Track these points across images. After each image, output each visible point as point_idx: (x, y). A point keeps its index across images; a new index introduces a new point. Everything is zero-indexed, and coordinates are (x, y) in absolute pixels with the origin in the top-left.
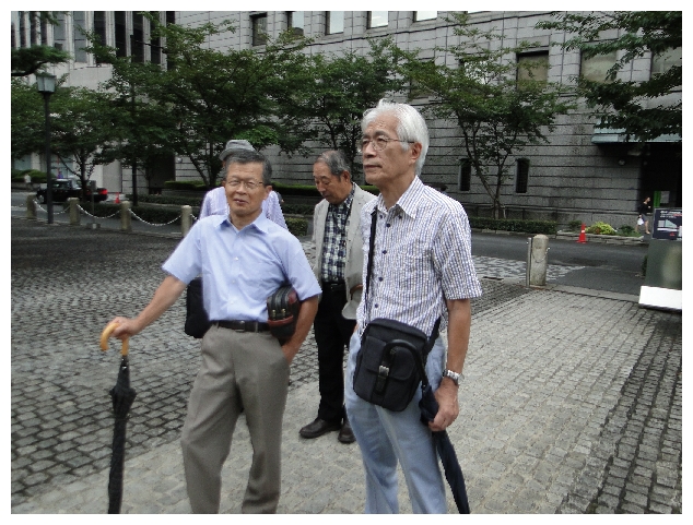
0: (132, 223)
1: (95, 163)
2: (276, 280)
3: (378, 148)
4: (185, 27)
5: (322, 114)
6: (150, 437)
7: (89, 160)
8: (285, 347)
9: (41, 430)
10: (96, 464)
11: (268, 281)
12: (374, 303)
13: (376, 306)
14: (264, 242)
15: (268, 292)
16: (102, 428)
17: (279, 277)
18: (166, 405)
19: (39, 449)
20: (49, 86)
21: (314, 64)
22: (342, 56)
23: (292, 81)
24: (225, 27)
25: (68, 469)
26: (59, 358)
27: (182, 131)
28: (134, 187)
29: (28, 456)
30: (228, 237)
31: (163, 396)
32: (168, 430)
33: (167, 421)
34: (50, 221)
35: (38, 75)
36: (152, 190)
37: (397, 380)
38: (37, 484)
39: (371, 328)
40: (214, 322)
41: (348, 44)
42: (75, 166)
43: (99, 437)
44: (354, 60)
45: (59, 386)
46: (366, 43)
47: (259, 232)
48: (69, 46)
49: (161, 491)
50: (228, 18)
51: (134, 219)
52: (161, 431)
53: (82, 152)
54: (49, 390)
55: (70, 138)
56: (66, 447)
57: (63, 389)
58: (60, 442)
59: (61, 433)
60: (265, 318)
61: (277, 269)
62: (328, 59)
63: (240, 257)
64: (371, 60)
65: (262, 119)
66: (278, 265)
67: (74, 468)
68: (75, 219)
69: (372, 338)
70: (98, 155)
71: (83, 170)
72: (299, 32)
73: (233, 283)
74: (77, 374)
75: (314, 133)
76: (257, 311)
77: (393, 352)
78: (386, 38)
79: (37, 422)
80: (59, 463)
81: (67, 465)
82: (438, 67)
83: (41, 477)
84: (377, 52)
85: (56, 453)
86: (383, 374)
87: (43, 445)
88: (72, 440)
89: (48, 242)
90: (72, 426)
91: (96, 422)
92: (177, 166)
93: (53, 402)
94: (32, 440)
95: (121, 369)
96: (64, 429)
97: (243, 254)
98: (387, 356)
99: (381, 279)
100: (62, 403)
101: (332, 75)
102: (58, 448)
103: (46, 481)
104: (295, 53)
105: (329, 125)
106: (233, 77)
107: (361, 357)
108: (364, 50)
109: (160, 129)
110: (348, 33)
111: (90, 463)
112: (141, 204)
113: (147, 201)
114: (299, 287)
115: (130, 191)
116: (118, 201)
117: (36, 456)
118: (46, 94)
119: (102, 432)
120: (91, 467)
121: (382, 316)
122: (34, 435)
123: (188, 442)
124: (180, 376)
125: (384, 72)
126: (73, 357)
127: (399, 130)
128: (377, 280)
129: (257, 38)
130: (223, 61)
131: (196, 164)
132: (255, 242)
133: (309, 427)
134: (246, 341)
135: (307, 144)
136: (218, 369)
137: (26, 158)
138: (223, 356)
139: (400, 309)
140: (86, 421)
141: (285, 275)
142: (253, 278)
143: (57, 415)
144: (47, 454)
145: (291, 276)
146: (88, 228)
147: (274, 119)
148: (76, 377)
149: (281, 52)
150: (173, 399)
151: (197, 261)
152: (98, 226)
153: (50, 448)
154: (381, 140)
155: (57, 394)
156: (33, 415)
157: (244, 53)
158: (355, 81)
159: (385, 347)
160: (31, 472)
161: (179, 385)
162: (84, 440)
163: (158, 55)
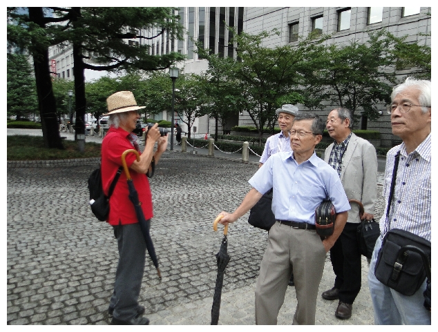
0: (215, 152)
1: (196, 116)
2: (320, 198)
3: (404, 112)
4: (250, 34)
5: (332, 83)
6: (229, 283)
7: (193, 115)
8: (324, 241)
9: (171, 269)
10: (200, 294)
11: (316, 198)
12: (393, 218)
13: (395, 220)
14: (315, 172)
15: (315, 205)
16: (202, 273)
17: (323, 196)
18: (237, 264)
19: (170, 280)
20: (175, 74)
21: (329, 51)
22: (349, 45)
23: (314, 63)
24: (273, 33)
25: (186, 295)
26: (179, 228)
27: (245, 96)
28: (217, 130)
29: (166, 283)
30: (292, 167)
31: (235, 258)
32: (239, 280)
33: (239, 274)
34: (172, 149)
35: (170, 68)
36: (226, 132)
37: (408, 274)
38: (170, 300)
39: (390, 235)
40: (279, 221)
41: (353, 36)
42: (185, 118)
43: (201, 278)
44: (357, 47)
45: (179, 245)
46: (366, 34)
47: (312, 166)
48: (185, 52)
49: (237, 317)
50: (275, 27)
51: (216, 149)
52: (235, 280)
53: (190, 110)
54: (175, 247)
55: (184, 103)
56: (185, 281)
57: (181, 247)
58: (181, 278)
59: (181, 272)
60: (313, 221)
61: (322, 191)
62: (339, 48)
63: (299, 182)
64: (368, 46)
65: (293, 88)
66: (323, 189)
67: (189, 295)
68: (184, 148)
69: (391, 242)
70: (197, 112)
71: (189, 120)
72: (320, 31)
73: (293, 197)
74: (188, 239)
75: (327, 96)
76: (308, 217)
77: (406, 254)
78: (381, 29)
79: (169, 264)
80: (181, 290)
81: (185, 292)
82: (420, 47)
83: (172, 297)
84: (374, 39)
85: (180, 284)
86: (398, 268)
87: (172, 278)
88: (187, 277)
89: (171, 161)
90: (187, 269)
91: (199, 269)
92: (240, 118)
93: (177, 254)
94: (167, 274)
95: (223, 242)
96: (183, 270)
97: (301, 180)
98: (401, 256)
99: (399, 202)
100: (181, 255)
101: (341, 58)
102: (180, 281)
103: (175, 299)
104: (318, 45)
105: (338, 90)
106: (276, 63)
107: (382, 253)
108: (364, 40)
109: (232, 97)
110: (353, 29)
111: (197, 293)
112: (219, 140)
113: (222, 138)
114: (336, 204)
115: (214, 133)
116: (206, 138)
117: (170, 284)
118: (174, 79)
119: (202, 275)
120: (197, 295)
121: (399, 228)
122: (168, 271)
123: (260, 294)
124: (245, 247)
125: (378, 52)
126: (186, 229)
127: (420, 98)
128: (396, 202)
129: (292, 37)
130: (272, 54)
131: (252, 117)
132: (309, 172)
133: (328, 292)
134: (299, 235)
135: (323, 103)
136: (280, 250)
137: (160, 113)
138: (284, 243)
139: (413, 224)
140: (195, 267)
141: (327, 194)
142: (306, 195)
143: (179, 262)
144: (175, 283)
145: (332, 196)
146: (191, 154)
147: (301, 88)
148: (188, 241)
149: (308, 46)
150: (241, 261)
151: (270, 181)
152: (196, 152)
153: (176, 280)
154: (406, 105)
155: (179, 249)
156: (167, 260)
157: (285, 48)
158: (357, 60)
159: (400, 250)
160: (167, 293)
161: (245, 253)
162: (193, 279)
163: (233, 52)
